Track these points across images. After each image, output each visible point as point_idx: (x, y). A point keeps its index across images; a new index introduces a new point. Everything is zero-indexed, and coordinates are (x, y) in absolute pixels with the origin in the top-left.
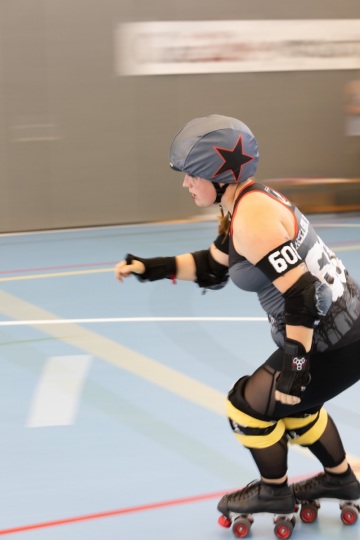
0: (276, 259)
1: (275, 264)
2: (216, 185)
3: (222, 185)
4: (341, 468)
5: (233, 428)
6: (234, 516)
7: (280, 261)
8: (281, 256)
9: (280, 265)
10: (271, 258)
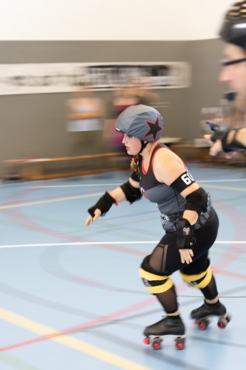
0: (185, 178)
1: (185, 180)
2: (142, 142)
3: (145, 142)
4: (215, 301)
5: (145, 283)
6: (152, 337)
7: (187, 178)
8: (187, 177)
9: (187, 181)
10: (183, 178)
